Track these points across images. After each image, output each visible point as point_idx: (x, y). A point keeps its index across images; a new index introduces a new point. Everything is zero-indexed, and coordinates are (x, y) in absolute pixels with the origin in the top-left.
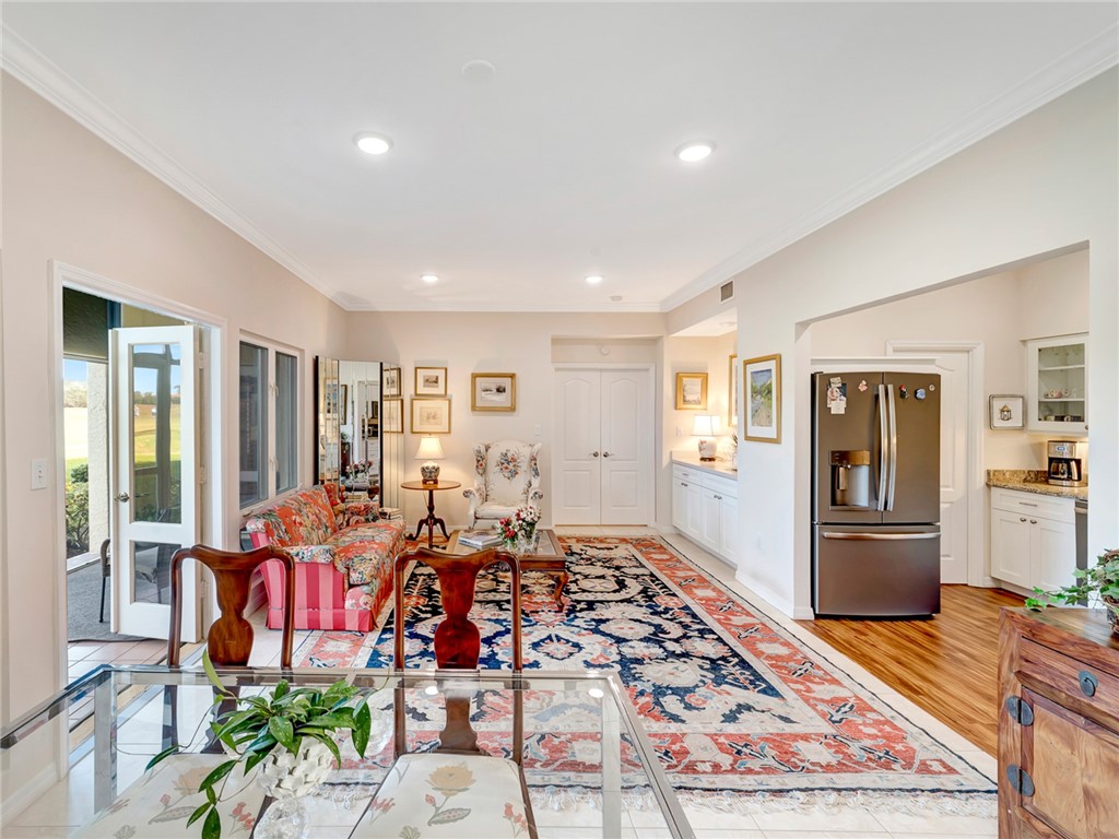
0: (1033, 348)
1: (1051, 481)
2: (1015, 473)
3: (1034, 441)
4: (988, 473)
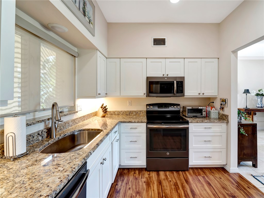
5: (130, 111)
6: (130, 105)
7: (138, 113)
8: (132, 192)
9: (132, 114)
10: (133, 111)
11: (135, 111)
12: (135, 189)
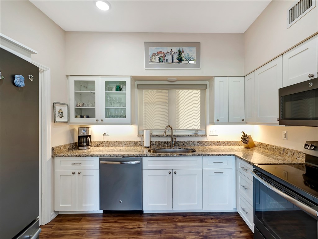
0: (72, 80)
1: (80, 148)
2: (64, 146)
3: (71, 128)
4: (53, 149)
5: (284, 149)
6: (286, 139)
7: (295, 155)
8: (205, 232)
9: (286, 153)
10: (287, 149)
11: (291, 151)
12: (210, 234)
